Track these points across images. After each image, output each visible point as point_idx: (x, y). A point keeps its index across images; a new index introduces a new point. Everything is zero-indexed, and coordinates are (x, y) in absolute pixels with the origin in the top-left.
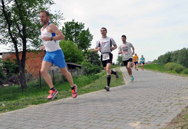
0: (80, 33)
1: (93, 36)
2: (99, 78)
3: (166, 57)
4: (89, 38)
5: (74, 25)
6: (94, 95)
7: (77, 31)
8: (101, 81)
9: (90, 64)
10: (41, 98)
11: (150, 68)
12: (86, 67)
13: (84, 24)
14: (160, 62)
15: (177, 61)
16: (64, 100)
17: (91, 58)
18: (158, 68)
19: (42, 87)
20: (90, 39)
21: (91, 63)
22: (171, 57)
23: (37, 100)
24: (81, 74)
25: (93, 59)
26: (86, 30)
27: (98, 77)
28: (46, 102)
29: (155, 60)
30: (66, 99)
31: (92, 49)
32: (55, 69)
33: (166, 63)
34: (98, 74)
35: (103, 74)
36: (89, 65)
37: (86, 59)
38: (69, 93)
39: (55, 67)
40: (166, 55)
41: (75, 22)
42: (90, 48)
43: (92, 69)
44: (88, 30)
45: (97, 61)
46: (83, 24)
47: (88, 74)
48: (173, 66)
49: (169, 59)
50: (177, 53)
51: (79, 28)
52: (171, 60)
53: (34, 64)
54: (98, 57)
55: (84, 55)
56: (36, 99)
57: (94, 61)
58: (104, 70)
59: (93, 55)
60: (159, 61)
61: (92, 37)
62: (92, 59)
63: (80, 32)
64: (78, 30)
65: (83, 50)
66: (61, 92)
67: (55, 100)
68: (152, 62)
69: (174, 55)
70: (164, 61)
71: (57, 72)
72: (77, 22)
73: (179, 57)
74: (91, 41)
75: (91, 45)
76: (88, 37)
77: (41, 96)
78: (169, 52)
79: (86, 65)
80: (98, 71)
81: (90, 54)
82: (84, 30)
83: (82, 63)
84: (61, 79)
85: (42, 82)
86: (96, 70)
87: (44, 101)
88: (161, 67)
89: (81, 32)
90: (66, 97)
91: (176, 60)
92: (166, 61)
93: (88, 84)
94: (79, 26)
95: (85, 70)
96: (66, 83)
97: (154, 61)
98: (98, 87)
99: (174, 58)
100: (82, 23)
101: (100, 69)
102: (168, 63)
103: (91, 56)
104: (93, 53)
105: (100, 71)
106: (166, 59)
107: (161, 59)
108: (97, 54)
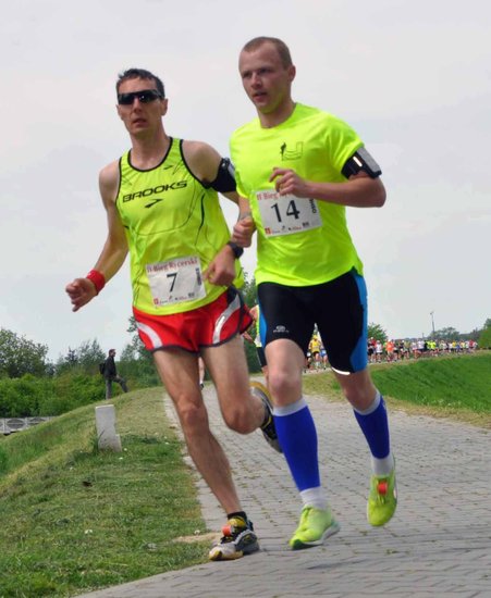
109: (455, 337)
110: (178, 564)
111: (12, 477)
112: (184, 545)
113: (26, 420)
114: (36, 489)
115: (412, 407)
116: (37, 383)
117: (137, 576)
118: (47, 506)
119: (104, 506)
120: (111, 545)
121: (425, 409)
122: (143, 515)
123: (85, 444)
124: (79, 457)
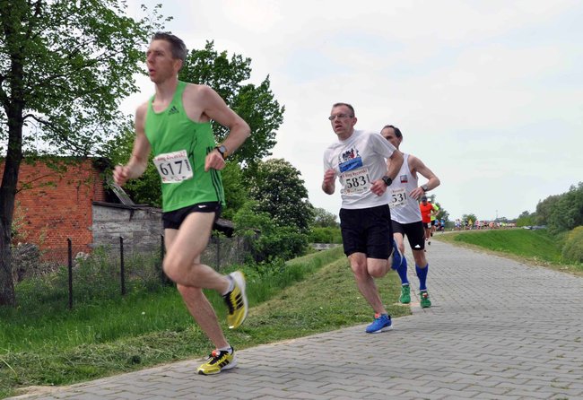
0: (235, 98)
1: (283, 111)
2: (303, 279)
3: (570, 205)
4: (268, 118)
5: (213, 62)
7: (221, 87)
9: (268, 220)
11: (504, 247)
12: (251, 232)
13: (249, 60)
14: (543, 222)
17: (270, 195)
18: (535, 246)
19: (76, 303)
20: (270, 121)
21: (272, 217)
24: (231, 257)
25: (280, 202)
26: (257, 85)
27: (297, 275)
29: (526, 213)
31: (277, 162)
32: (131, 235)
33: (571, 229)
34: (298, 260)
35: (319, 264)
36: (262, 223)
37: (252, 199)
39: (131, 224)
40: (571, 197)
41: (216, 53)
42: (269, 158)
43: (276, 238)
44: (265, 86)
45: (292, 209)
47: (258, 259)
51: (229, 76)
53: (49, 209)
54: (298, 193)
55: (246, 184)
57: (281, 207)
58: (318, 245)
59: (278, 185)
60: (542, 218)
61: (278, 115)
62: (274, 200)
63: (232, 93)
64: (225, 83)
65: (243, 164)
68: (514, 221)
71: (138, 245)
72: (224, 54)
74: (273, 131)
75: (274, 143)
76: (263, 114)
79: (253, 224)
80: (297, 250)
81: (270, 179)
82: (251, 87)
83: (238, 215)
84: (151, 272)
85: (74, 282)
86: (291, 246)
88: (548, 243)
89: (237, 93)
92: (569, 221)
94: (231, 67)
95: (248, 244)
97: (521, 216)
100: (240, 57)
101: (304, 242)
102: (577, 228)
103: (273, 189)
104: (282, 176)
105: (303, 249)
106: (570, 212)
107: (549, 210)
108: (297, 180)
109: (507, 221)
111: (323, 270)
112: (398, 306)
113: (328, 245)
114: (336, 277)
115: (490, 252)
116: (332, 230)
118: (341, 285)
121: (494, 252)
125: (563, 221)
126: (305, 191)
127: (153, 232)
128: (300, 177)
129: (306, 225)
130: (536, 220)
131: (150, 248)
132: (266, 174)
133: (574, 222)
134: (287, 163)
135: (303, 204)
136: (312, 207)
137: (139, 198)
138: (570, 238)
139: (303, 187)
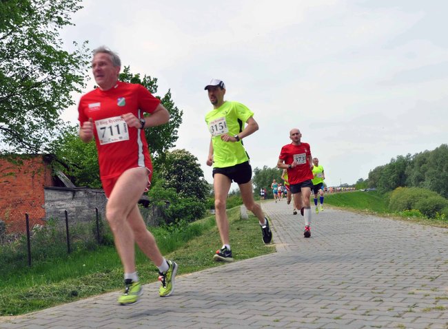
2: (201, 234)
3: (392, 172)
5: (130, 81)
6: (187, 283)
8: (206, 243)
9: (175, 194)
10: (29, 296)
11: (346, 204)
12: (163, 203)
13: (156, 80)
14: (374, 186)
15: (425, 183)
16: (97, 299)
17: (176, 176)
18: (369, 203)
19: (34, 262)
21: (178, 192)
22: (406, 172)
23: (16, 301)
25: (183, 180)
27: (197, 232)
28: (43, 307)
29: (361, 180)
30: (104, 296)
31: (180, 152)
32: (74, 210)
33: (393, 189)
34: (198, 222)
36: (171, 196)
37: (163, 180)
38: (112, 278)
40: (392, 167)
41: (132, 75)
42: (174, 149)
43: (181, 207)
45: (193, 185)
46: (152, 80)
47: (168, 222)
48: (413, 197)
49: (401, 177)
50: (423, 159)
52: (408, 180)
54: (196, 173)
55: (158, 169)
56: (15, 298)
57: (185, 185)
59: (182, 168)
60: (373, 182)
61: (178, 118)
62: (179, 179)
65: (155, 154)
66: (89, 276)
67: (73, 301)
68: (354, 186)
69: (416, 164)
70: (387, 184)
71: (79, 217)
72: (137, 76)
73: (429, 171)
77: (30, 289)
78: (400, 158)
79: (163, 197)
80: (198, 214)
81: (175, 164)
83: (152, 191)
84: (89, 236)
85: (32, 246)
86: (192, 212)
87: (37, 302)
88: (378, 200)
90: (103, 292)
91: (420, 180)
92: (392, 183)
93: (169, 252)
94: (142, 84)
96: (105, 248)
97: (358, 182)
98: (197, 259)
99: (413, 174)
100: (149, 77)
101: (203, 209)
102: (398, 188)
103: (178, 171)
104: (184, 161)
105: (202, 214)
106: (392, 177)
107: (377, 176)
108: (195, 164)
109: (347, 186)
110: (265, 253)
112: (267, 248)
115: (335, 207)
117: (253, 257)
119: (243, 236)
120: (246, 247)
121: (339, 208)
122: (255, 238)
123: (237, 217)
124: (236, 221)
125: (388, 184)
126: (202, 172)
127: (90, 207)
128: (197, 162)
129: (203, 197)
130: (369, 184)
131: (89, 218)
132: (172, 161)
133: (395, 184)
134: (187, 152)
135: (201, 182)
136: (207, 183)
137: (79, 183)
138: (393, 196)
139: (200, 170)
